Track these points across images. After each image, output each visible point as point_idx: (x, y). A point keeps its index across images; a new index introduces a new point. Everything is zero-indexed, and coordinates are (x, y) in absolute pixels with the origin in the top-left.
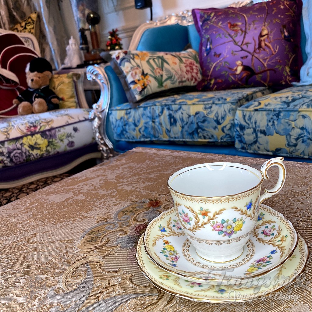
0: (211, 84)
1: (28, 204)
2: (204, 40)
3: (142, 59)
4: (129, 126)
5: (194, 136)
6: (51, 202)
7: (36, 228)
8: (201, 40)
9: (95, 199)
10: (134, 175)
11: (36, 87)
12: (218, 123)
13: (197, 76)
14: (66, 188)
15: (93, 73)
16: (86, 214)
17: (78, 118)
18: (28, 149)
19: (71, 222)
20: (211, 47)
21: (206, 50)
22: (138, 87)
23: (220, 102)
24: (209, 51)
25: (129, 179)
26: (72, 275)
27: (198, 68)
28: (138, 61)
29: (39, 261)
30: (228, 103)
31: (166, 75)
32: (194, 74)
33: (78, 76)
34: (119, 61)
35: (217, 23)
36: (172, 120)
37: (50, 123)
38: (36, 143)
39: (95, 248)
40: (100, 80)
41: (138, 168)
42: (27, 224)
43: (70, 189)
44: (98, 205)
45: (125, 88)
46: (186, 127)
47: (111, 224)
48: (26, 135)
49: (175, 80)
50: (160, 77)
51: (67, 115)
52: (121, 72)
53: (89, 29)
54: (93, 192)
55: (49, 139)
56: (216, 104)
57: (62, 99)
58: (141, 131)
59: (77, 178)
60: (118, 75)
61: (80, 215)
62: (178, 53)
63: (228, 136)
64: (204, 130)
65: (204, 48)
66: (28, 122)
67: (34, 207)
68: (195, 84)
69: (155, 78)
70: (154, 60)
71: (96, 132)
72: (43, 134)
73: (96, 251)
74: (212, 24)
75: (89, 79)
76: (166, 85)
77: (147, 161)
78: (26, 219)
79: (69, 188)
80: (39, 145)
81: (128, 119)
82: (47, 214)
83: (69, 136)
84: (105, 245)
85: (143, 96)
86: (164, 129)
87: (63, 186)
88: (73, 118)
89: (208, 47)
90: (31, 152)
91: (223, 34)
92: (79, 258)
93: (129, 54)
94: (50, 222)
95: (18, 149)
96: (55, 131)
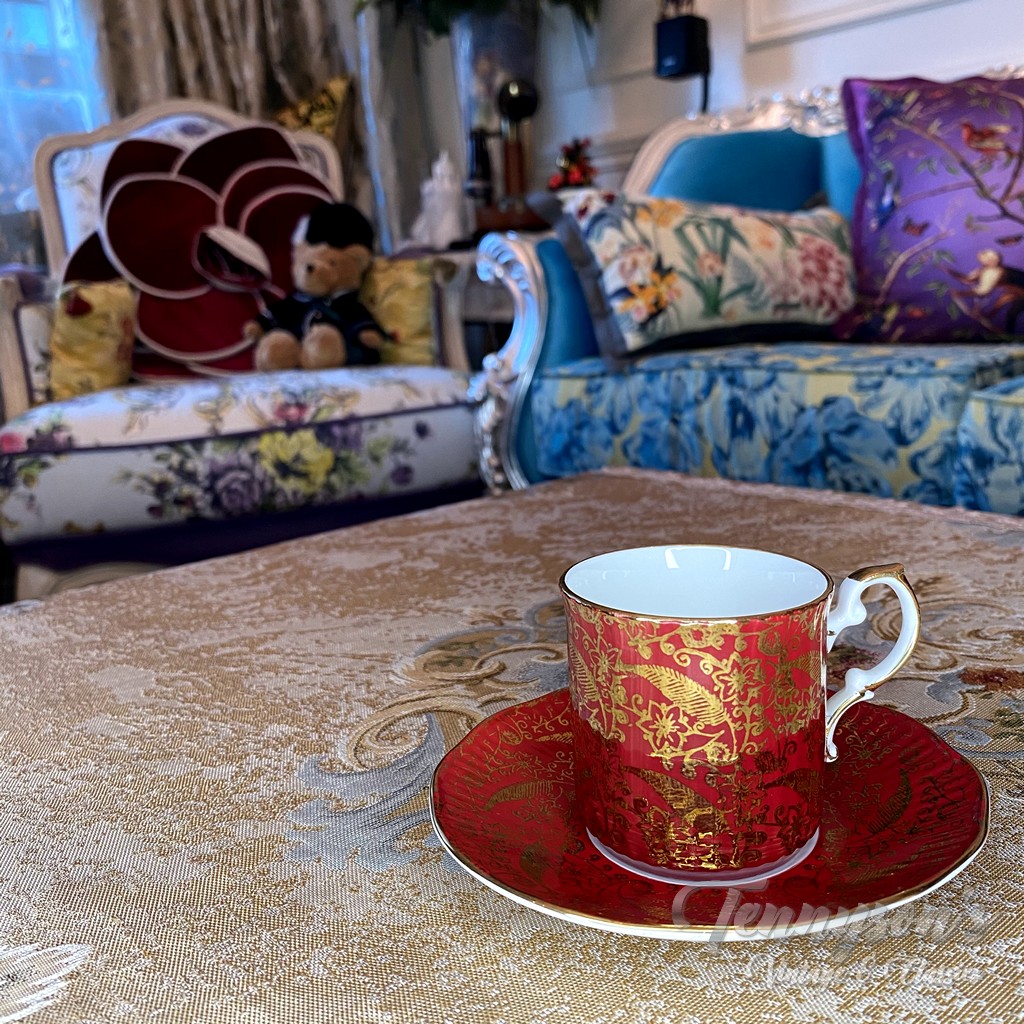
0: (883, 321)
1: (265, 566)
2: (872, 177)
3: (660, 220)
4: (593, 429)
5: (811, 479)
6: (332, 568)
7: (282, 620)
8: (865, 177)
9: (469, 573)
10: (601, 528)
11: (319, 289)
12: (900, 438)
13: (839, 292)
14: (381, 539)
15: (496, 259)
16: (438, 603)
17: (434, 394)
18: (271, 470)
19: (389, 617)
20: (898, 200)
21: (880, 210)
22: (638, 309)
23: (914, 370)
24: (886, 215)
25: (583, 537)
26: (379, 734)
27: (844, 270)
28: (645, 225)
29: (281, 693)
30: (942, 373)
31: (736, 279)
32: (829, 287)
33: (450, 270)
34: (583, 224)
35: (924, 124)
36: (740, 418)
37: (349, 401)
38: (297, 458)
39: (459, 681)
40: (518, 281)
41: (614, 514)
42: (252, 609)
43: (394, 544)
44: (475, 587)
45: (595, 310)
46: (785, 447)
47: (515, 631)
48: (271, 429)
49: (762, 297)
50: (713, 282)
51: (403, 383)
52: (588, 258)
53: (499, 134)
54: (463, 556)
55: (340, 448)
56: (899, 376)
57: (392, 337)
58: (631, 449)
59: (417, 520)
60: (576, 268)
61: (417, 603)
62: (780, 216)
63: (930, 487)
64: (847, 460)
65: (870, 205)
66: (284, 390)
67: (279, 574)
68: (832, 319)
69: (698, 285)
70: (698, 226)
71: (483, 445)
72: (323, 430)
73: (459, 688)
74: (906, 127)
75: (484, 276)
76: (730, 313)
77: (645, 500)
78: (253, 597)
79: (390, 540)
80: (305, 463)
81: (592, 406)
82: (317, 593)
83: (399, 447)
84: (489, 676)
85: (649, 336)
86: (710, 448)
87: (373, 535)
88: (417, 393)
89: (887, 201)
90: (279, 482)
91: (942, 160)
92: (406, 699)
93: (622, 205)
94: (326, 611)
95: (242, 468)
96: (361, 429)
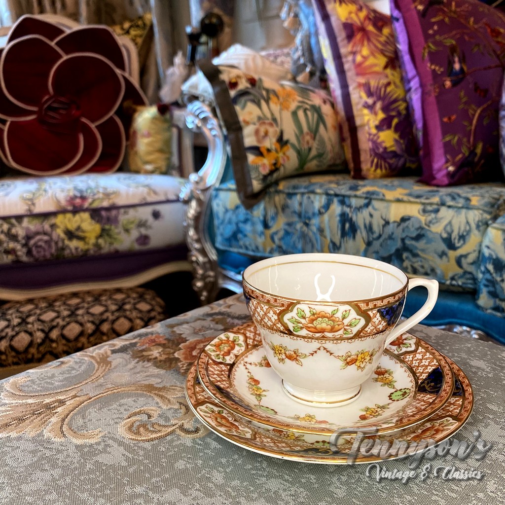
15: (198, 116)
17: (166, 194)
18: (62, 235)
23: (458, 204)
36: (347, 225)
37: (112, 196)
38: (79, 228)
40: (210, 130)
46: (376, 245)
48: (64, 211)
55: (105, 224)
58: (276, 238)
63: (468, 276)
64: (415, 255)
66: (75, 188)
72: (95, 213)
75: (190, 126)
80: (83, 231)
83: (142, 224)
86: (327, 241)
88: (156, 193)
90: (67, 242)
95: (45, 234)
96: (118, 213)
